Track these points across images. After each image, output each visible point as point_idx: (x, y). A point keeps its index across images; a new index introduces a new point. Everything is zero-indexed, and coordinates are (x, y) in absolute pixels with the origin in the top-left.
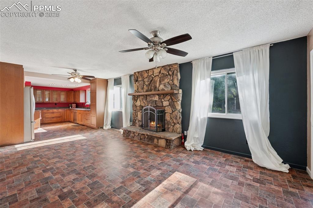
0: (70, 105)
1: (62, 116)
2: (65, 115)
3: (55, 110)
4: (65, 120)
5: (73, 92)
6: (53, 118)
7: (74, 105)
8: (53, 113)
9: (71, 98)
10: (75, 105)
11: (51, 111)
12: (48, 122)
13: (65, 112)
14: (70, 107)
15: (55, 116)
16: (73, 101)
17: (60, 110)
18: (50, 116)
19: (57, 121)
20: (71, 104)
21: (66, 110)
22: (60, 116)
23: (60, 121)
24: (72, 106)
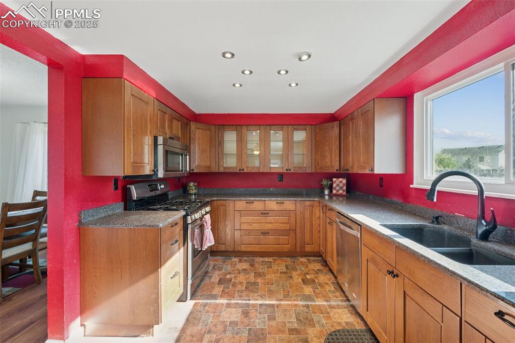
0: (325, 182)
1: (295, 230)
2: (307, 225)
3: (272, 204)
4: (308, 248)
5: (336, 124)
6: (265, 233)
7: (340, 184)
8: (265, 213)
9: (327, 154)
10: (344, 181)
11: (258, 204)
12: (249, 250)
13: (307, 215)
14: (326, 192)
15: (269, 226)
16: (335, 168)
17: (289, 204)
18: (256, 226)
19: (277, 248)
20: (331, 176)
21: (308, 203)
22: (287, 227)
23: (286, 248)
24: (331, 188)
